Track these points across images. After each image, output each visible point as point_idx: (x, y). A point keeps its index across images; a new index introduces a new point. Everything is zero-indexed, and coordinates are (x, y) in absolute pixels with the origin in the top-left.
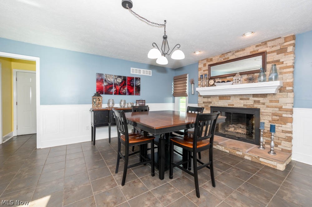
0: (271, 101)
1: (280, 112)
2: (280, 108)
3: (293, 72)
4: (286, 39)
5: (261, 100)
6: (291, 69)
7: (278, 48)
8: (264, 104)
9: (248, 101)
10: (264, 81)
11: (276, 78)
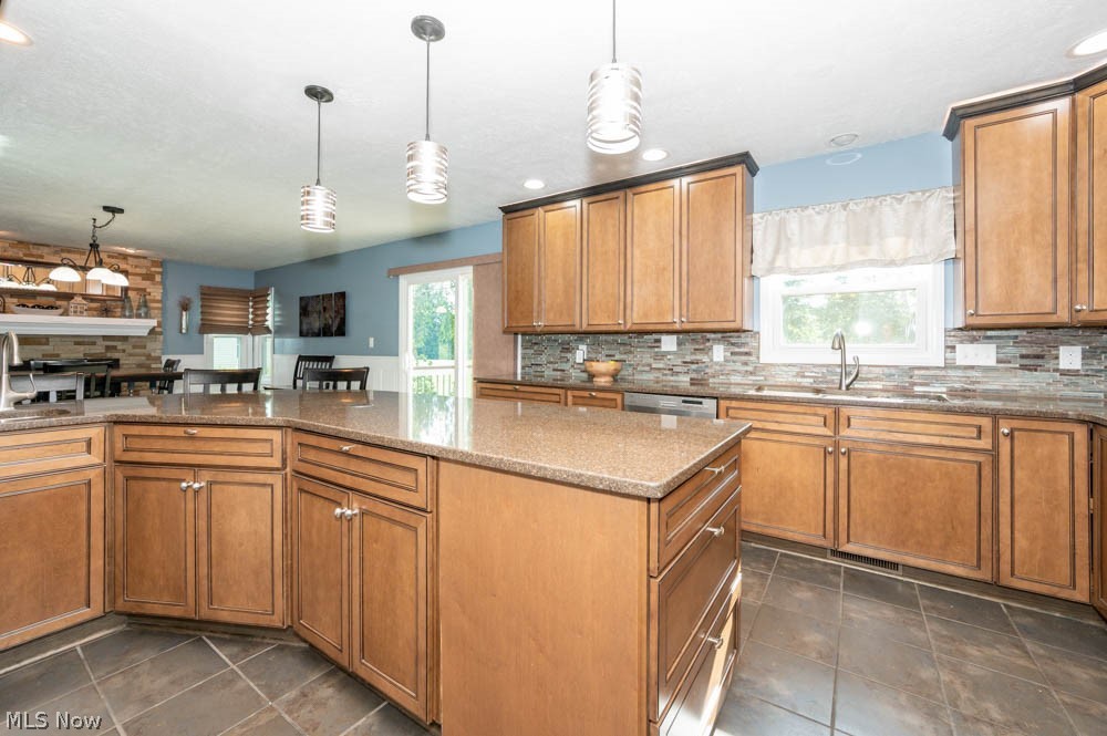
0: (134, 347)
1: (148, 362)
2: (149, 357)
3: (162, 309)
4: (155, 263)
5: (120, 345)
6: (159, 305)
7: (144, 271)
8: (124, 351)
9: (91, 347)
10: (130, 317)
11: (147, 316)
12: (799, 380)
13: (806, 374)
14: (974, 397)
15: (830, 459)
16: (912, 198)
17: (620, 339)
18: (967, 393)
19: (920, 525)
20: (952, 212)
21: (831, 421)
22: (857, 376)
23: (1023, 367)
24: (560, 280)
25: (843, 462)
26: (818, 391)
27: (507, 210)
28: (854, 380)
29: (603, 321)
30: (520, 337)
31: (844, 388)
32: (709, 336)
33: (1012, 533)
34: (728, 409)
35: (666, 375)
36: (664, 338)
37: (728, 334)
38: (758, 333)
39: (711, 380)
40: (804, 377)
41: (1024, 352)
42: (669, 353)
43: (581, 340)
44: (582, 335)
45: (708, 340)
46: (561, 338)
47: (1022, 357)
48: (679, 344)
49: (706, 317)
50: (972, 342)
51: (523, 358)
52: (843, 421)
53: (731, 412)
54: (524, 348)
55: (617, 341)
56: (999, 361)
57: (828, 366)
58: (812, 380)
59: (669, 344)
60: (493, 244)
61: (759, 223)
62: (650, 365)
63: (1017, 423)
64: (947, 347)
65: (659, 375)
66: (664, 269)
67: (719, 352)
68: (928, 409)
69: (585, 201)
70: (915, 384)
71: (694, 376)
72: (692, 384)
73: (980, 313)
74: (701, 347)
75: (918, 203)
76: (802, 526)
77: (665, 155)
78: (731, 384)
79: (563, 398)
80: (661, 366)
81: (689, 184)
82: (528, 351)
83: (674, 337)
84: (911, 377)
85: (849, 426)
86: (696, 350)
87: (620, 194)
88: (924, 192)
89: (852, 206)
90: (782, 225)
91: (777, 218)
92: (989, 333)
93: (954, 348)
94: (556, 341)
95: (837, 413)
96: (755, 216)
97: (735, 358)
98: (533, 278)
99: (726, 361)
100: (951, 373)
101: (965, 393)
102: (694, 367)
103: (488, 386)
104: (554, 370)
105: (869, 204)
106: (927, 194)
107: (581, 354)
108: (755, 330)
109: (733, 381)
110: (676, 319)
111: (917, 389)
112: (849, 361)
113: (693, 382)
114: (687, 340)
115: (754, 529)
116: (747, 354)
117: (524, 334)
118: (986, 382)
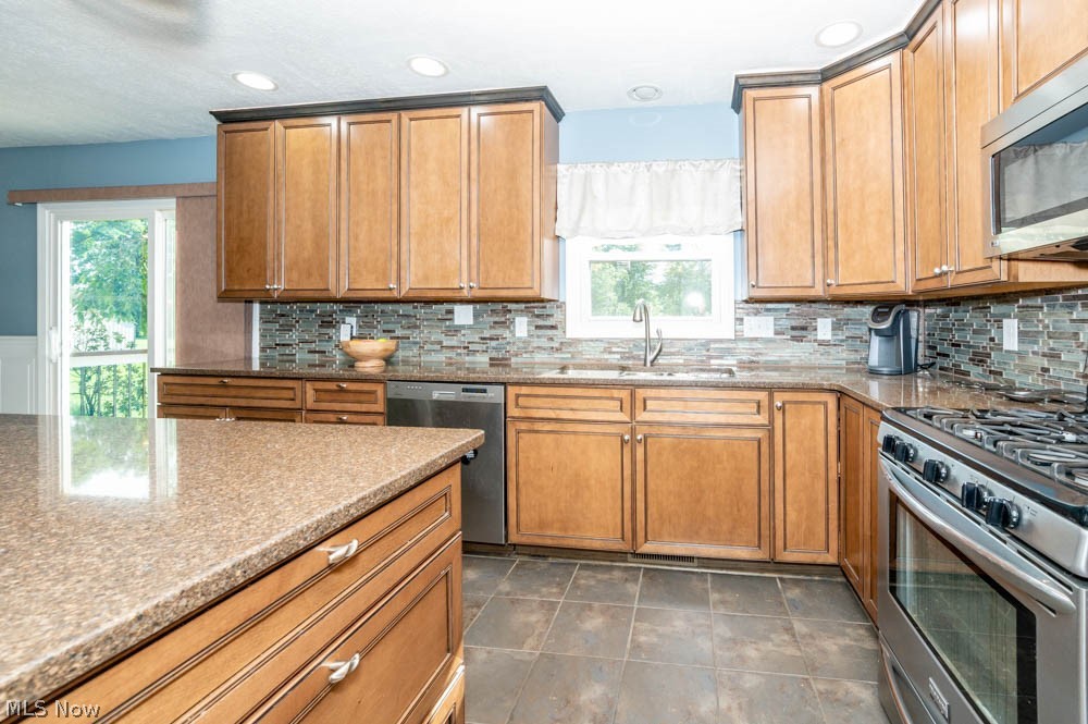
12: (606, 356)
13: (614, 350)
14: (758, 368)
15: (627, 450)
16: (707, 166)
17: (402, 309)
18: (753, 365)
19: (710, 512)
20: (739, 184)
21: (627, 406)
22: (660, 351)
23: (794, 338)
24: (308, 226)
25: (640, 451)
26: (623, 369)
27: (225, 118)
28: (658, 355)
29: (369, 284)
30: (256, 307)
31: (648, 364)
32: (510, 306)
33: (785, 507)
34: (518, 396)
35: (460, 354)
36: (457, 308)
37: (532, 305)
38: (564, 303)
39: (513, 360)
40: (610, 353)
41: (794, 324)
42: (463, 327)
43: (349, 312)
44: (350, 303)
45: (510, 311)
46: (319, 308)
47: (793, 328)
48: (476, 316)
49: (502, 282)
50: (756, 315)
51: (263, 336)
52: (639, 404)
53: (521, 400)
54: (264, 321)
55: (397, 312)
56: (776, 333)
57: (634, 340)
58: (618, 356)
59: (463, 315)
60: (204, 169)
61: (564, 176)
62: (440, 343)
63: (788, 396)
64: (737, 319)
65: (452, 354)
66: (449, 220)
67: (522, 326)
68: (717, 386)
69: (344, 121)
70: (710, 357)
71: (494, 355)
72: (491, 365)
73: (760, 285)
74: (503, 319)
75: (712, 172)
76: (599, 530)
77: (441, 71)
78: (535, 364)
79: (299, 394)
80: (454, 343)
81: (480, 115)
82: (269, 326)
83: (471, 307)
84: (708, 350)
85: (645, 409)
86: (495, 323)
87: (393, 116)
88: (717, 161)
89: (654, 167)
90: (587, 178)
91: (582, 172)
92: (769, 306)
93: (742, 320)
94: (312, 311)
95: (633, 395)
96: (560, 167)
97: (540, 332)
98: (265, 221)
99: (531, 336)
100: (741, 345)
101: (750, 365)
102: (494, 343)
103: (178, 380)
104: (310, 352)
105: (671, 167)
106: (719, 164)
107: (346, 330)
108: (561, 300)
109: (536, 360)
110: (465, 283)
111: (713, 362)
112: (653, 335)
113: (494, 362)
114: (486, 311)
115: (549, 542)
116: (553, 327)
117: (261, 303)
118: (766, 354)
